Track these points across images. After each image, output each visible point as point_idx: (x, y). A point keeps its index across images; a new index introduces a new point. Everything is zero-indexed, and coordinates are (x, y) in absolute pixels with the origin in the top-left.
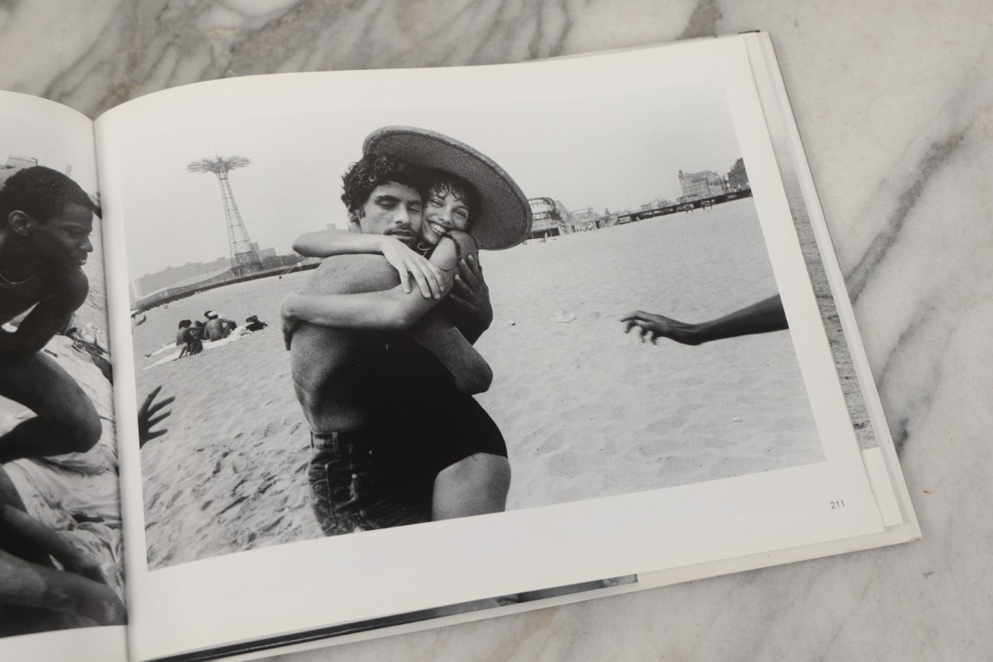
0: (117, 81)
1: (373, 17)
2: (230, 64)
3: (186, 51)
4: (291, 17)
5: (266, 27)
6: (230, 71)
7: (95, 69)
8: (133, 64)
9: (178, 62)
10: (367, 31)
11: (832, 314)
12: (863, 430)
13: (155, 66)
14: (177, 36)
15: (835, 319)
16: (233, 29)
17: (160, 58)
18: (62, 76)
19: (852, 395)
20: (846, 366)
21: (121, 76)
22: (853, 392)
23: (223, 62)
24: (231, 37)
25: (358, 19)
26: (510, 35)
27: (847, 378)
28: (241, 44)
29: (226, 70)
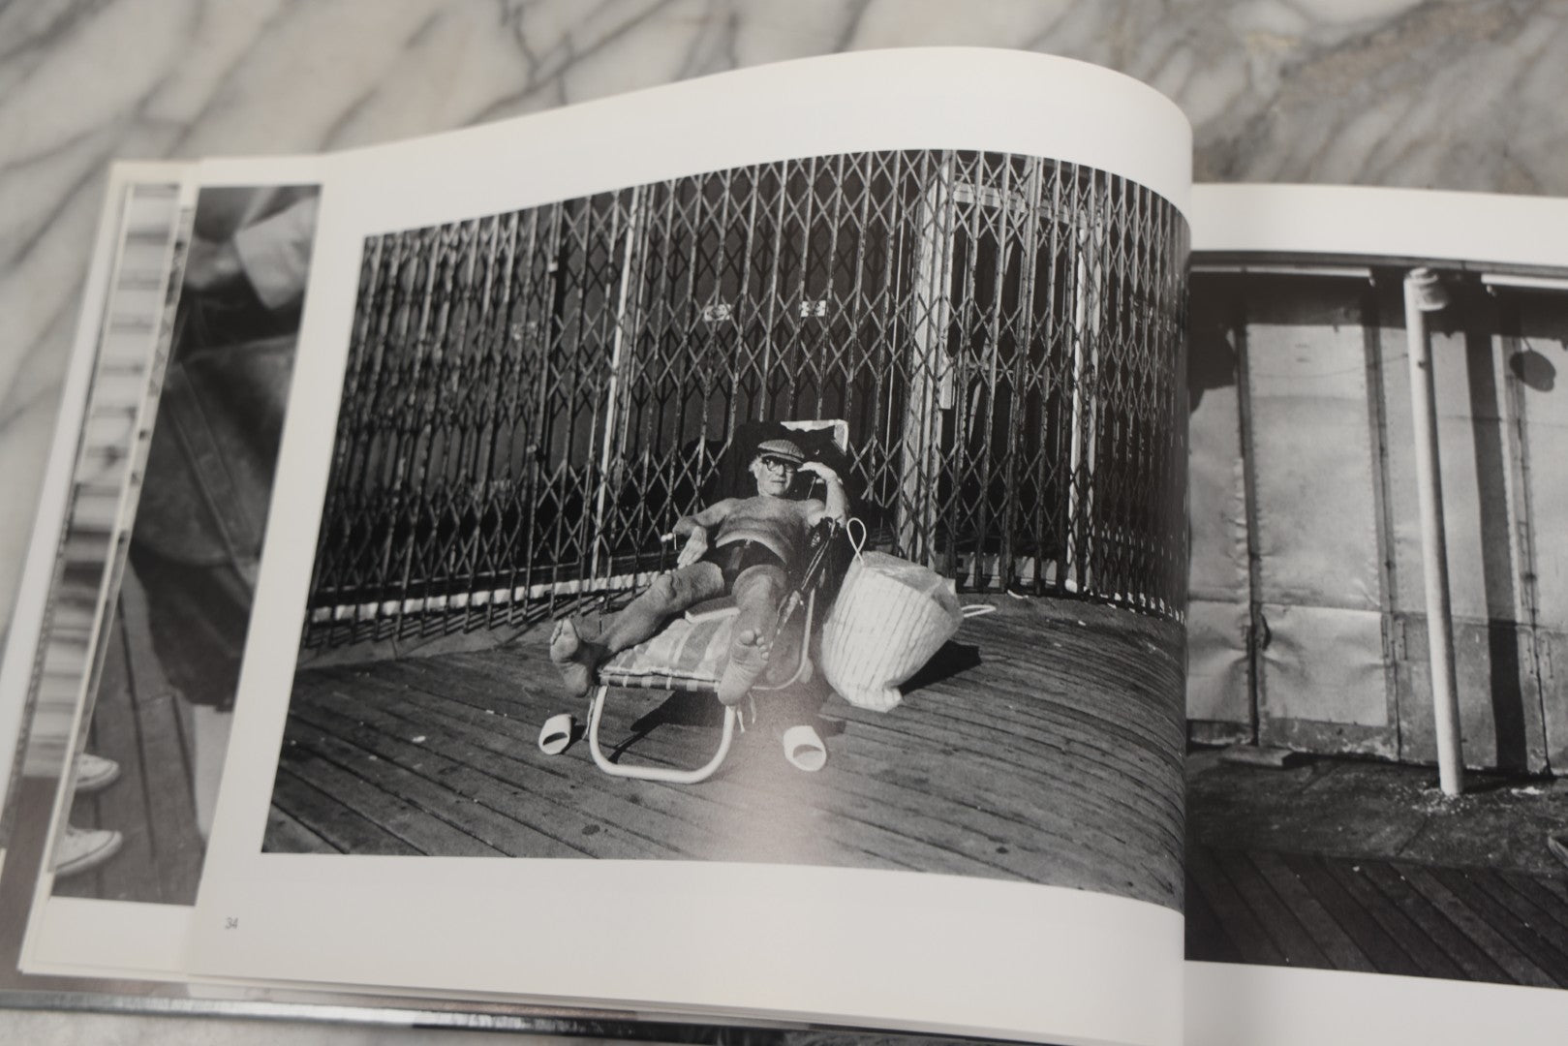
1: (1530, 63)
2: (1277, 96)
3: (1206, 61)
4: (1388, 37)
5: (1345, 45)
6: (1276, 109)
9: (1192, 75)
10: (1517, 85)
14: (1193, 33)
16: (1287, 37)
17: (1163, 64)
23: (1265, 90)
24: (1283, 50)
25: (1505, 60)
28: (1299, 66)
29: (1269, 105)
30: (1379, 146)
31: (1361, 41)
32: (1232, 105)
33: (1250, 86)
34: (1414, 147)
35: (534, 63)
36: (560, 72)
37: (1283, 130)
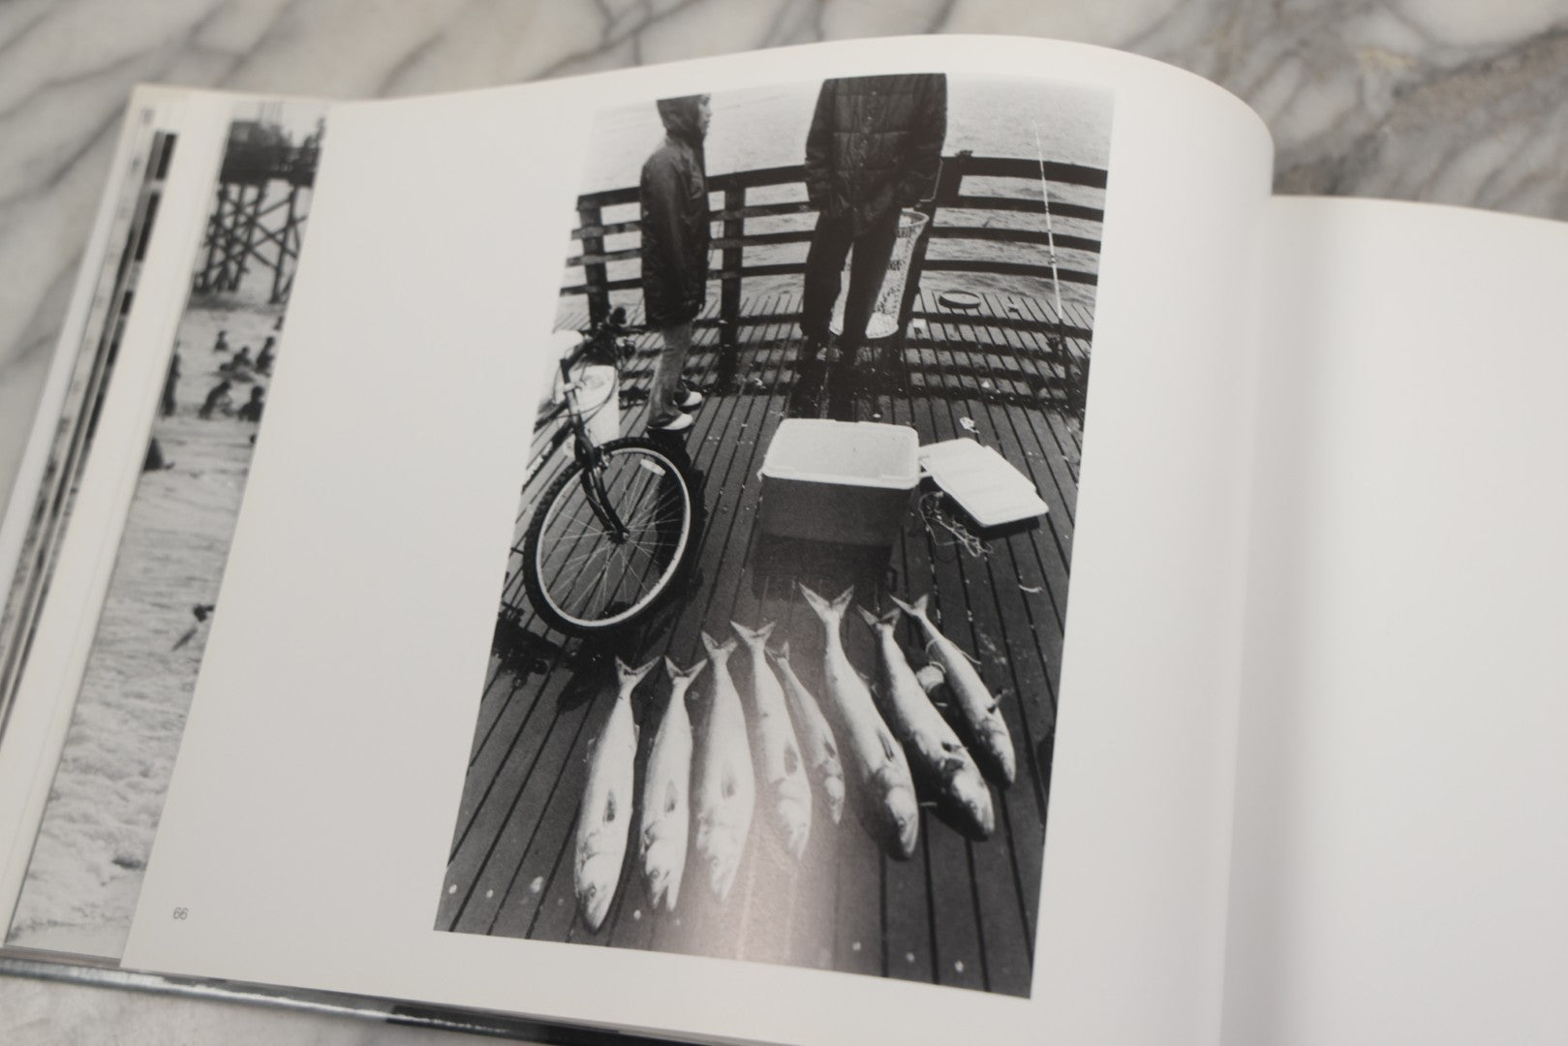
2: (1388, 116)
4: (1509, 64)
5: (1462, 69)
14: (1304, 43)
16: (1404, 56)
24: (1398, 69)
29: (1379, 125)
30: (1493, 177)
31: (1481, 66)
32: (1340, 121)
33: (1360, 104)
34: (1530, 181)
35: (610, 20)
36: (637, 32)
37: (1393, 152)
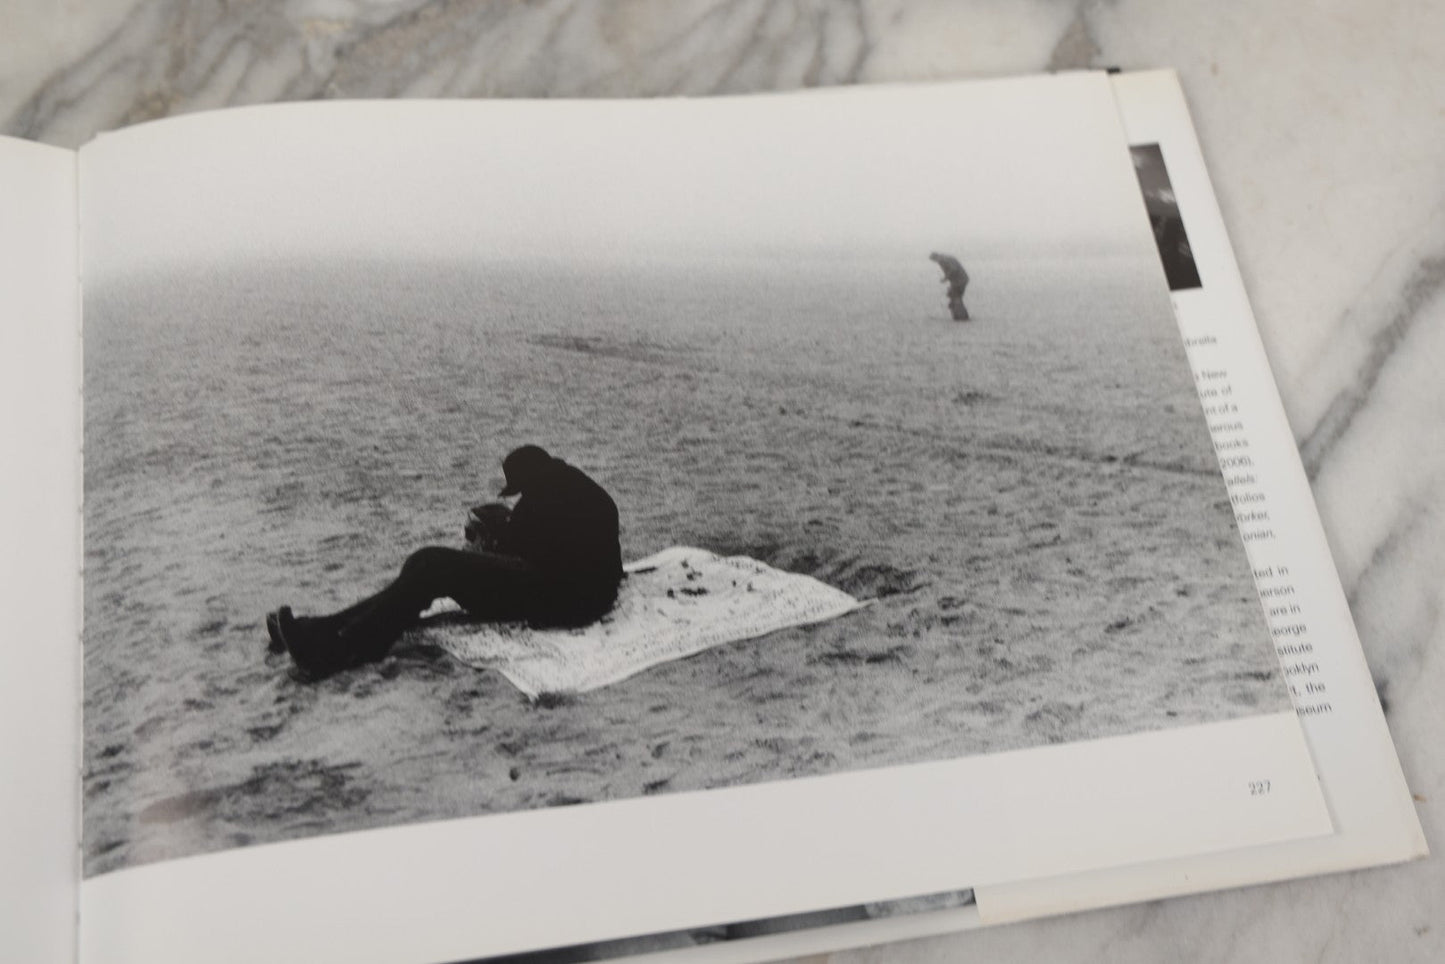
0: (150, 87)
1: (562, 20)
3: (264, 51)
6: (333, 86)
7: (115, 68)
8: (178, 65)
9: (251, 65)
10: (552, 39)
11: (1221, 499)
12: (1269, 683)
13: (214, 69)
15: (1225, 508)
17: (222, 57)
18: (62, 75)
19: (1253, 627)
20: (1243, 582)
21: (157, 82)
22: (1254, 623)
23: (321, 70)
25: (539, 20)
26: (775, 58)
27: (1244, 600)
28: (353, 46)
